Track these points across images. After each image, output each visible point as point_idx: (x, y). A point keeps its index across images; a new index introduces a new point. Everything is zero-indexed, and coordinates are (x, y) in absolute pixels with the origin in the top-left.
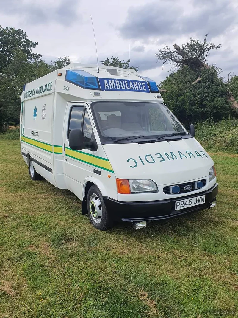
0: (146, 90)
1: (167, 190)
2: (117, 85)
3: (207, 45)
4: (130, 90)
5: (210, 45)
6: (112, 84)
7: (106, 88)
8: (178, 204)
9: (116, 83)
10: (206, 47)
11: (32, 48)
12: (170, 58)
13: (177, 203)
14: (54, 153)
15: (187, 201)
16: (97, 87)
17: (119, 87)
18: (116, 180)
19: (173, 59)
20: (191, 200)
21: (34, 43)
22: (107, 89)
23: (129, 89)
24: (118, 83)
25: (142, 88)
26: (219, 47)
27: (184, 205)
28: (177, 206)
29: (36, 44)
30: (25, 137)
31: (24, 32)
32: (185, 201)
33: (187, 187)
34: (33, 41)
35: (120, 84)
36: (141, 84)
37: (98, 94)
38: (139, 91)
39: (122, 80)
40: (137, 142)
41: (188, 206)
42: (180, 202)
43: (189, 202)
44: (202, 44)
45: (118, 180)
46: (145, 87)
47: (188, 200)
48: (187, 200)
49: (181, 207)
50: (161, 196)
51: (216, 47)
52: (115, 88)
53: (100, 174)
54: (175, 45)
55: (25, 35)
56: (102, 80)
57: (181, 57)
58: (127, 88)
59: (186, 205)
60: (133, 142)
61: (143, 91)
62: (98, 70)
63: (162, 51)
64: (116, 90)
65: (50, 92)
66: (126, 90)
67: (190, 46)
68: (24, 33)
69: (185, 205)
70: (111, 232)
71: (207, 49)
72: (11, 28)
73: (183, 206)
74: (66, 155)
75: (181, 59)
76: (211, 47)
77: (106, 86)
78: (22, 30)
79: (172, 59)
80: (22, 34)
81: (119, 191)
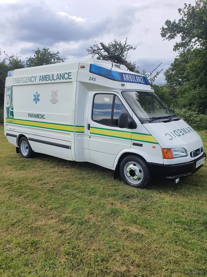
0: (144, 83)
1: (191, 154)
3: (127, 46)
5: (129, 47)
6: (127, 77)
10: (126, 48)
12: (97, 53)
14: (75, 132)
16: (120, 80)
18: (162, 149)
19: (100, 54)
20: (201, 160)
26: (135, 49)
30: (14, 119)
33: (198, 152)
36: (141, 78)
37: (124, 85)
40: (163, 122)
41: (200, 165)
43: (200, 162)
44: (123, 45)
45: (163, 150)
46: (143, 80)
50: (189, 159)
51: (133, 48)
52: (129, 80)
53: (142, 146)
54: (101, 44)
57: (106, 53)
58: (135, 81)
60: (161, 122)
63: (93, 47)
65: (70, 80)
67: (114, 46)
70: (150, 189)
71: (127, 49)
73: (198, 165)
74: (90, 133)
75: (106, 55)
76: (130, 48)
77: (124, 79)
79: (98, 55)
81: (164, 157)
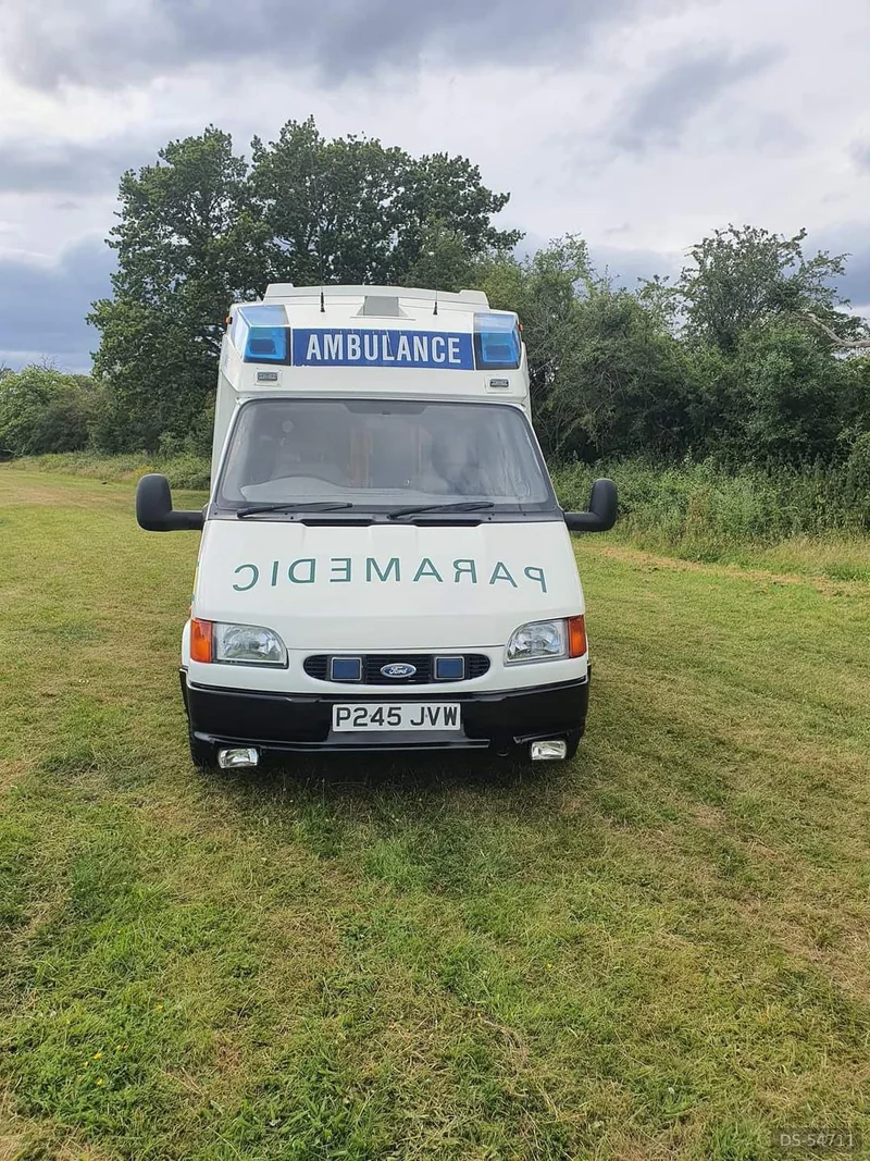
0: (459, 361)
1: (317, 666)
2: (350, 347)
4: (394, 364)
6: (333, 346)
7: (309, 357)
8: (343, 714)
9: (350, 341)
11: (490, 215)
13: (339, 709)
15: (380, 709)
16: (281, 356)
17: (354, 354)
20: (400, 709)
21: (499, 196)
22: (314, 362)
23: (393, 358)
24: (354, 343)
25: (443, 355)
27: (367, 720)
28: (339, 719)
29: (505, 199)
31: (473, 164)
32: (372, 708)
33: (396, 669)
34: (496, 192)
35: (362, 347)
36: (442, 344)
37: (273, 377)
38: (431, 364)
39: (371, 331)
40: (304, 522)
41: (386, 727)
42: (352, 707)
43: (390, 715)
46: (457, 350)
47: (386, 707)
48: (380, 705)
49: (355, 724)
50: (296, 681)
52: (341, 357)
55: (474, 176)
56: (303, 335)
58: (386, 357)
59: (377, 721)
60: (295, 519)
61: (446, 365)
62: (322, 302)
64: (346, 362)
66: (379, 363)
68: (473, 167)
69: (373, 720)
72: (438, 157)
73: (366, 725)
77: (310, 351)
78: (467, 160)
80: (467, 172)
